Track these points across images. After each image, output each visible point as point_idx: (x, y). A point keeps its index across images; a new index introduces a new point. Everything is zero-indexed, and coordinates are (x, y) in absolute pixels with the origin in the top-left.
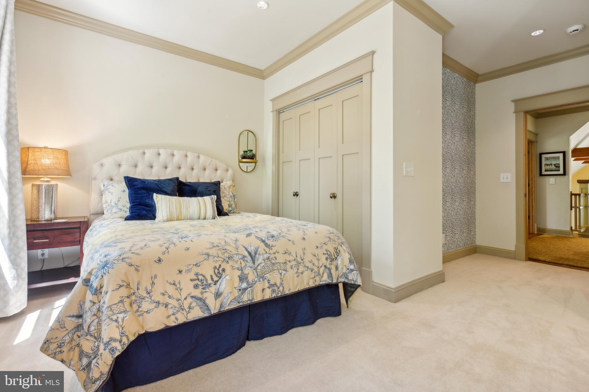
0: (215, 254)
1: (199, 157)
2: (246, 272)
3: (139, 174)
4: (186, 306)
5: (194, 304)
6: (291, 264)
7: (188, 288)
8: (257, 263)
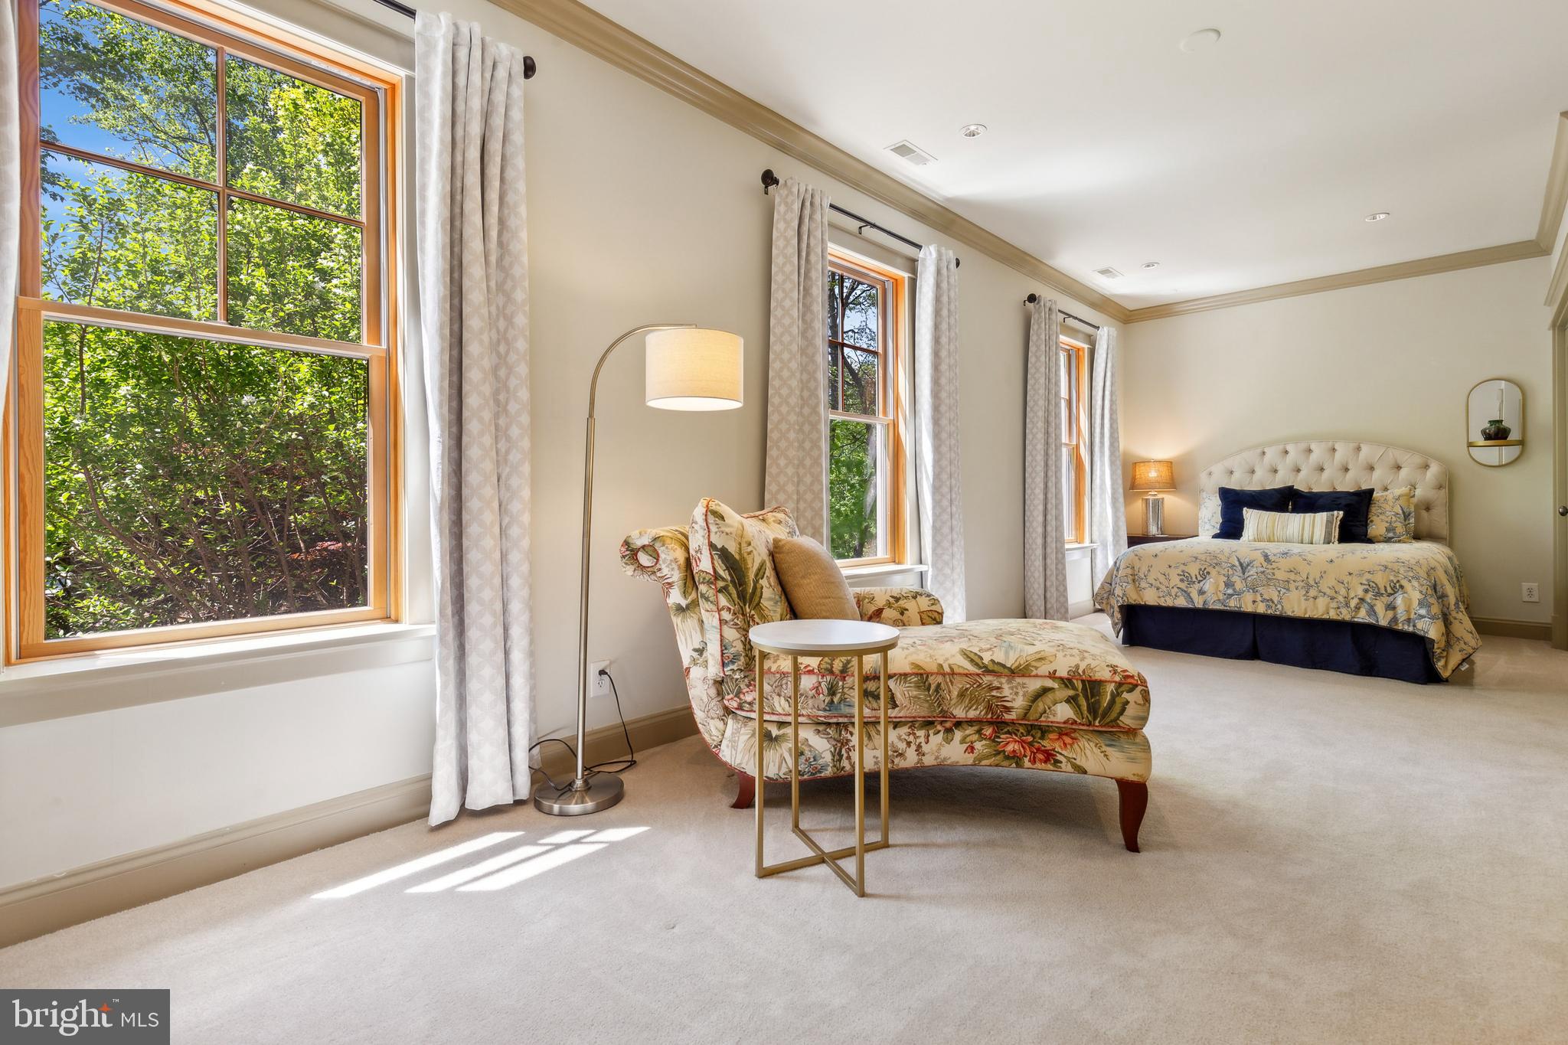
0: (1203, 559)
1: (1359, 449)
2: (1233, 579)
3: (1235, 483)
4: (1173, 594)
5: (1179, 594)
6: (1297, 584)
7: (1175, 580)
8: (1247, 574)
